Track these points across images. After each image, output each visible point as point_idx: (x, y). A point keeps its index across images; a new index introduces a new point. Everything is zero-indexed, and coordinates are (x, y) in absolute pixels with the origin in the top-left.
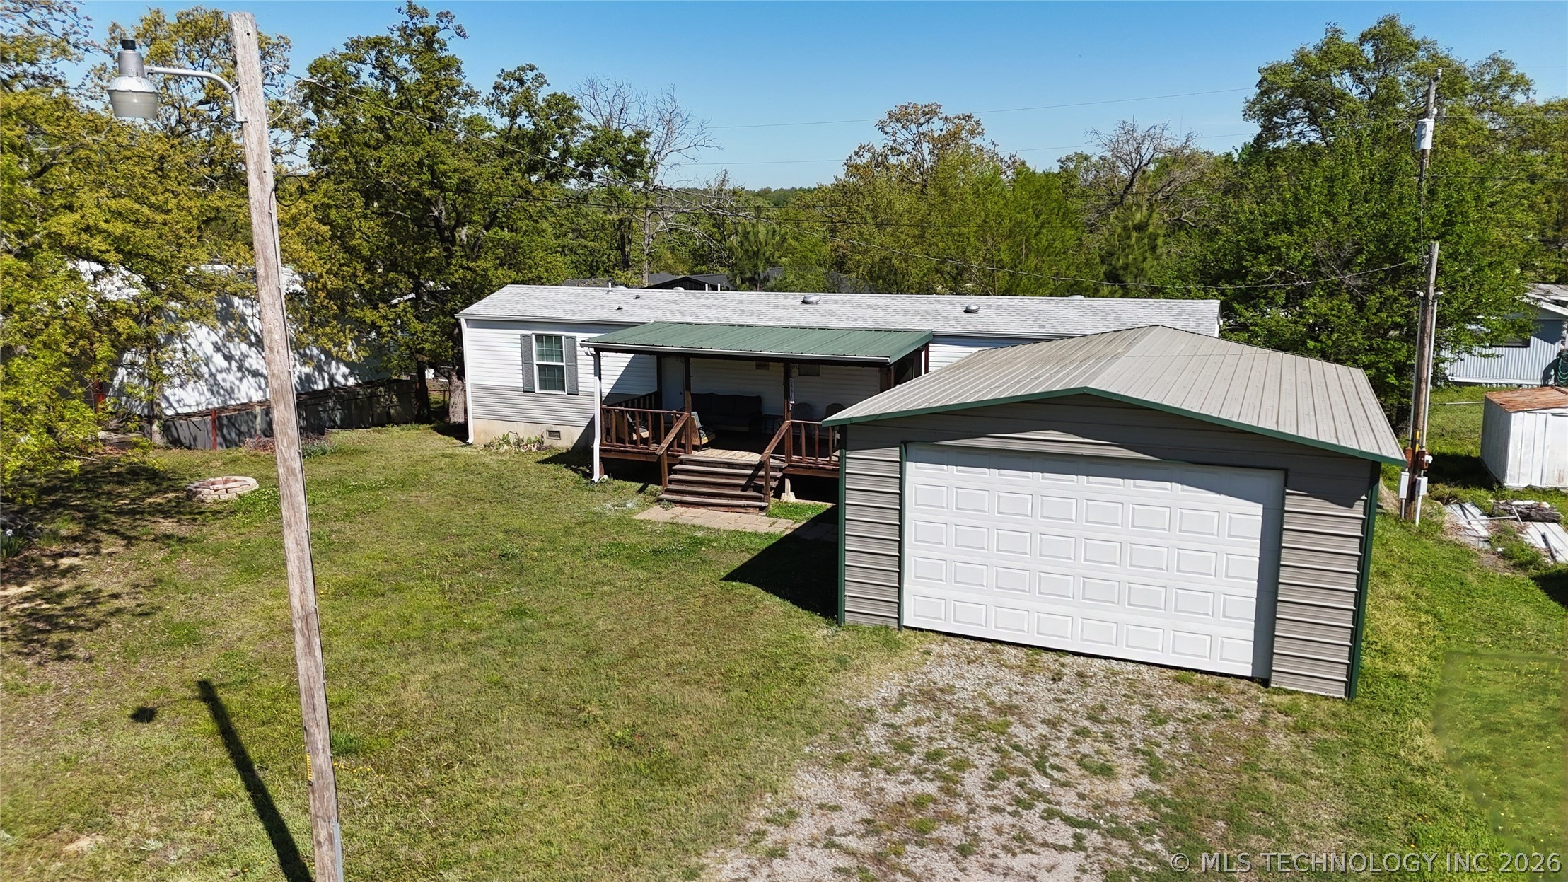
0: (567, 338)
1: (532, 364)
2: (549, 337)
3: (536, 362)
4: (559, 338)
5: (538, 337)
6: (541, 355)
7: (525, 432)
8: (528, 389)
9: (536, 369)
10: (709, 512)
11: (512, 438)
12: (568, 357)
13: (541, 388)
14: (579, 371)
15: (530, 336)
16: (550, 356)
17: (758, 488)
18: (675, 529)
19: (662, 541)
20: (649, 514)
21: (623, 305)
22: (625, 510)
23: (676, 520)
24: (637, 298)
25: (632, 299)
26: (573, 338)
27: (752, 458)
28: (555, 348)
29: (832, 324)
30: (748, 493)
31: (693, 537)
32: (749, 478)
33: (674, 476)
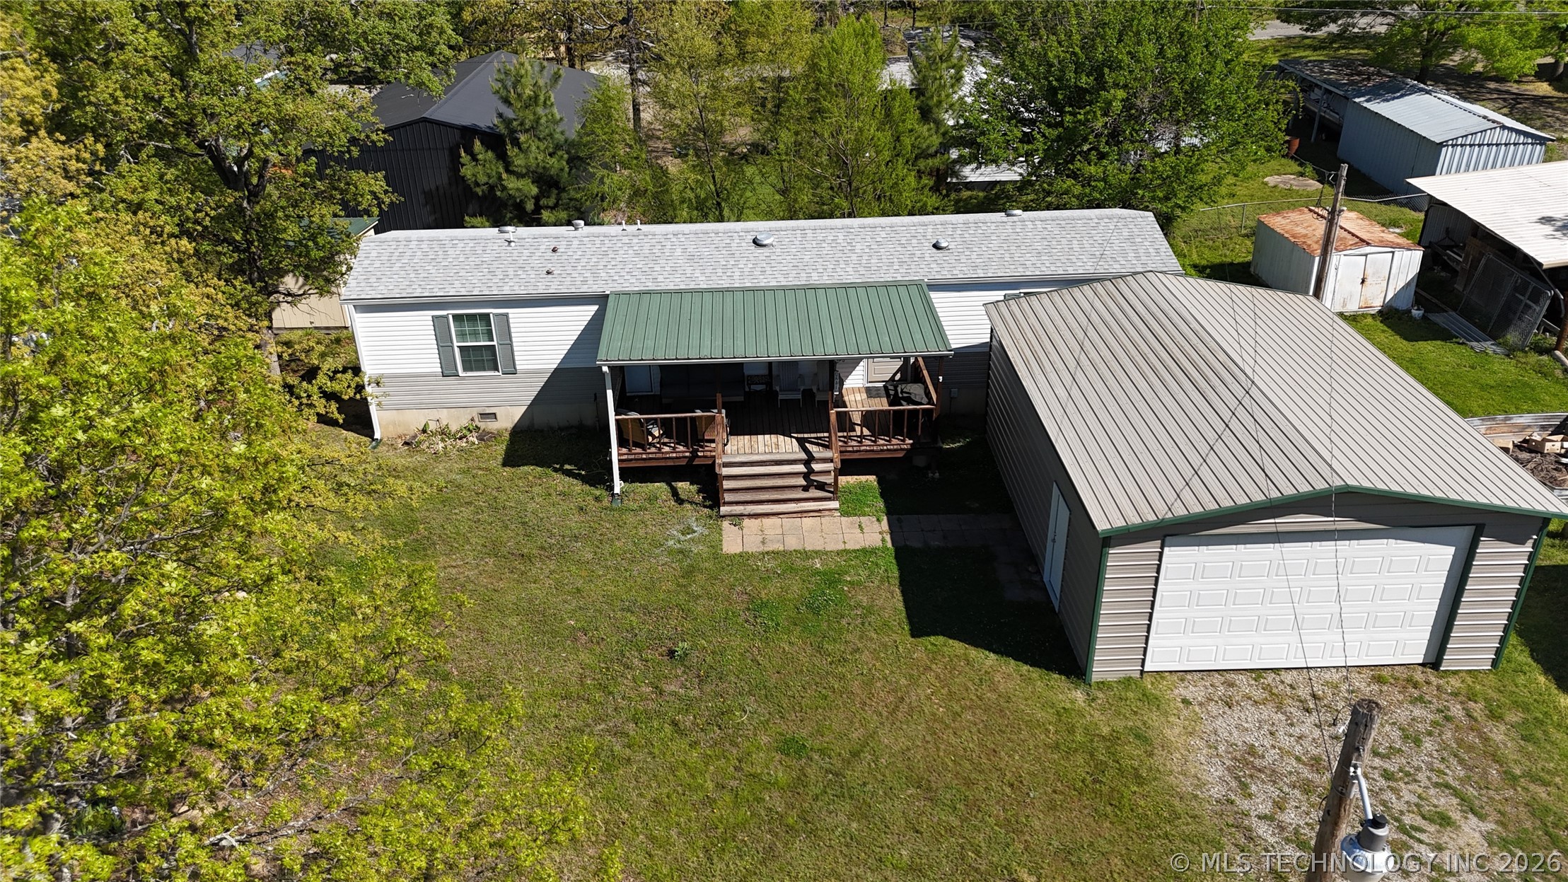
0: (496, 315)
1: (452, 347)
2: (472, 317)
3: (456, 344)
4: (488, 315)
5: (455, 316)
6: (462, 336)
7: (456, 421)
8: (448, 371)
9: (457, 350)
10: (786, 523)
11: (433, 426)
12: (500, 336)
13: (465, 369)
14: (515, 349)
15: (446, 317)
16: (475, 335)
17: (821, 486)
18: (790, 562)
19: (796, 588)
20: (733, 540)
21: (549, 267)
22: (702, 540)
23: (769, 548)
24: (554, 250)
25: (550, 253)
26: (506, 315)
27: (786, 446)
28: (480, 328)
29: (815, 279)
30: (814, 493)
31: (818, 572)
32: (806, 476)
33: (727, 484)
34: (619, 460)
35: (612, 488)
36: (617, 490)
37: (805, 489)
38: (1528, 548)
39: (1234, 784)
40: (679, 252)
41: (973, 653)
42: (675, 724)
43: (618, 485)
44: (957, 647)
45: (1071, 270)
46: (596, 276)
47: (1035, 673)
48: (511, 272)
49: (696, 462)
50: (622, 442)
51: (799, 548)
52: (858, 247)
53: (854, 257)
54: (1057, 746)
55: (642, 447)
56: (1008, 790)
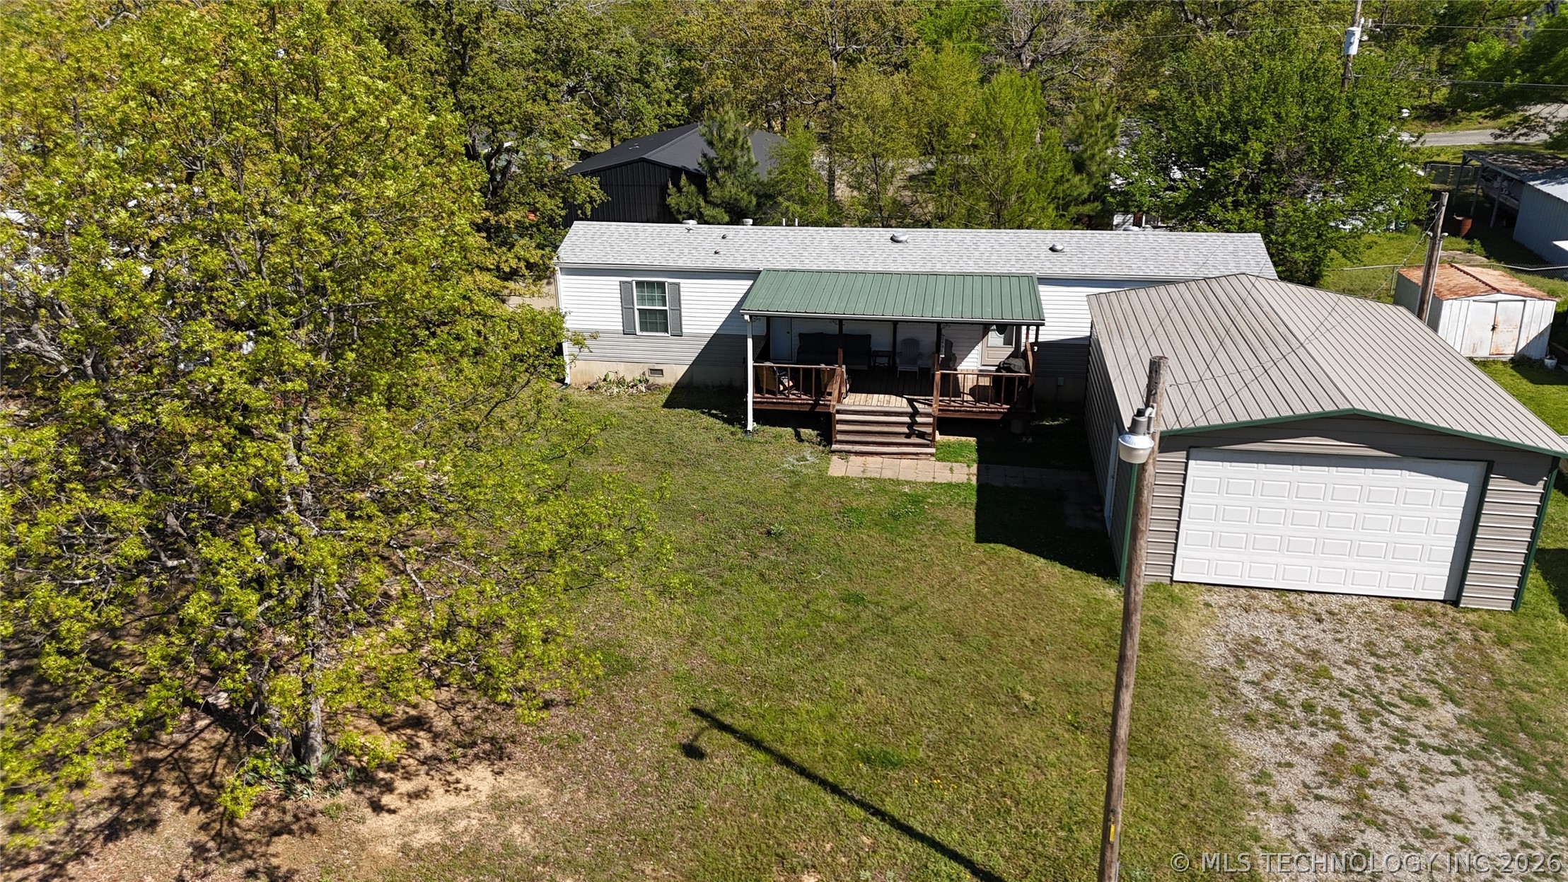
0: (670, 284)
1: (633, 309)
2: (651, 284)
3: (636, 307)
4: (663, 283)
5: (638, 283)
6: (641, 300)
7: (631, 373)
8: (628, 331)
9: (637, 313)
10: (887, 461)
11: (612, 377)
12: (671, 302)
13: (642, 330)
14: (683, 314)
15: (630, 283)
16: (652, 300)
17: (922, 435)
18: (881, 486)
19: (884, 502)
20: (837, 468)
21: (717, 249)
22: (813, 466)
23: (868, 475)
24: (724, 237)
25: (720, 239)
26: (678, 284)
27: (898, 403)
28: (657, 294)
29: (939, 268)
30: (914, 440)
31: (906, 494)
32: (910, 426)
33: (839, 427)
34: (754, 403)
35: (746, 426)
36: (750, 427)
37: (908, 436)
38: (1539, 488)
39: (1232, 660)
40: (826, 243)
41: (1025, 556)
42: (762, 575)
43: (751, 425)
44: (1013, 552)
45: (1172, 273)
46: (753, 257)
47: (1076, 574)
48: (686, 251)
49: (818, 409)
50: (758, 389)
51: (894, 477)
52: (982, 247)
53: (977, 254)
54: (1080, 620)
55: (773, 393)
56: (1028, 643)
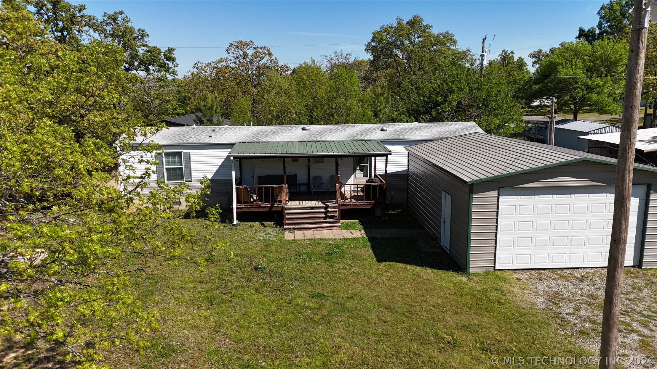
0: (185, 153)
1: (163, 168)
2: (173, 154)
3: (165, 167)
4: (180, 153)
5: (166, 153)
6: (168, 163)
9: (165, 170)
10: (316, 232)
12: (185, 163)
13: (168, 180)
14: (192, 169)
15: (161, 153)
16: (174, 163)
17: (332, 217)
18: (316, 242)
19: (320, 248)
20: (288, 236)
21: (211, 135)
22: (275, 236)
23: (307, 237)
24: (213, 131)
25: (211, 132)
26: (189, 153)
27: (316, 203)
28: (177, 159)
29: (329, 139)
30: (328, 220)
31: (331, 244)
32: (325, 213)
33: (287, 217)
34: (237, 208)
35: (232, 222)
37: (325, 218)
39: (551, 304)
40: (269, 131)
41: (409, 267)
42: (256, 289)
43: (235, 222)
44: (402, 265)
46: (231, 138)
47: (440, 272)
48: (193, 137)
49: (274, 209)
50: (238, 202)
51: (322, 237)
52: (348, 131)
53: (346, 133)
54: (455, 293)
55: (248, 203)
56: (432, 308)
